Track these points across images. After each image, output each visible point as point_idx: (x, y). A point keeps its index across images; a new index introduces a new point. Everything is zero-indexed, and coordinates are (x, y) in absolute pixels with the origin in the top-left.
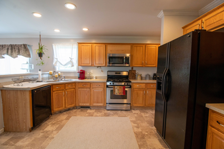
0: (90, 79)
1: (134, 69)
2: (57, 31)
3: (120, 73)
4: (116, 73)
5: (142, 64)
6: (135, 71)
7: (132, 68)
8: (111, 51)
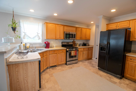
0: (53, 48)
1: (75, 41)
2: (32, 11)
3: (69, 43)
4: (67, 43)
5: (80, 38)
6: (75, 42)
7: (74, 40)
8: (66, 30)
